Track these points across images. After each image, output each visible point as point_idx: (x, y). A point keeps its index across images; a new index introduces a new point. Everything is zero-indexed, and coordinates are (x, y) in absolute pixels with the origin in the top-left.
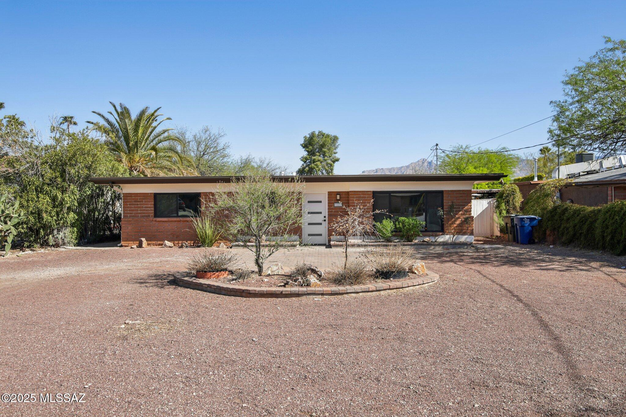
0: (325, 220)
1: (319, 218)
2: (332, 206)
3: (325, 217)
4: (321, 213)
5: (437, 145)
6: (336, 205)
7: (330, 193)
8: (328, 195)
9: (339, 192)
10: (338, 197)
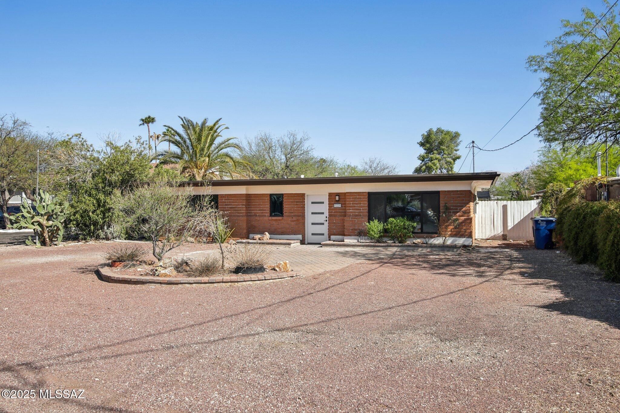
0: (326, 221)
1: (321, 219)
2: (332, 207)
3: (326, 217)
4: (323, 213)
5: (473, 142)
6: (336, 206)
7: (330, 195)
8: (329, 196)
9: (339, 193)
10: (337, 198)
